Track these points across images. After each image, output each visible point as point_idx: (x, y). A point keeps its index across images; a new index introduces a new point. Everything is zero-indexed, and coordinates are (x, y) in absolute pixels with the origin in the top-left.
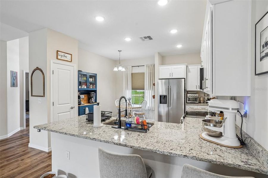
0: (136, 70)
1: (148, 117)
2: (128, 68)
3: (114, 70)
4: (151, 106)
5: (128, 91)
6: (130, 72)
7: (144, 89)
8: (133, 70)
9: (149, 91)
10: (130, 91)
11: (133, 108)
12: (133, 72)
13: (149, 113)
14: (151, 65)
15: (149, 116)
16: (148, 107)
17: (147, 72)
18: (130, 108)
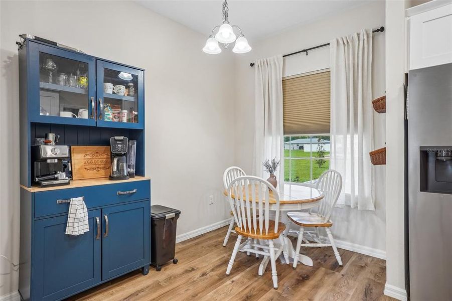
0: (299, 67)
1: (342, 234)
2: (272, 63)
3: (205, 50)
4: (357, 193)
5: (271, 138)
6: (276, 75)
7: (329, 132)
8: (287, 66)
9: (349, 136)
10: (279, 138)
11: (282, 204)
12: (288, 74)
13: (348, 221)
14: (358, 35)
15: (348, 230)
16: (348, 197)
17: (342, 63)
18: (270, 204)
